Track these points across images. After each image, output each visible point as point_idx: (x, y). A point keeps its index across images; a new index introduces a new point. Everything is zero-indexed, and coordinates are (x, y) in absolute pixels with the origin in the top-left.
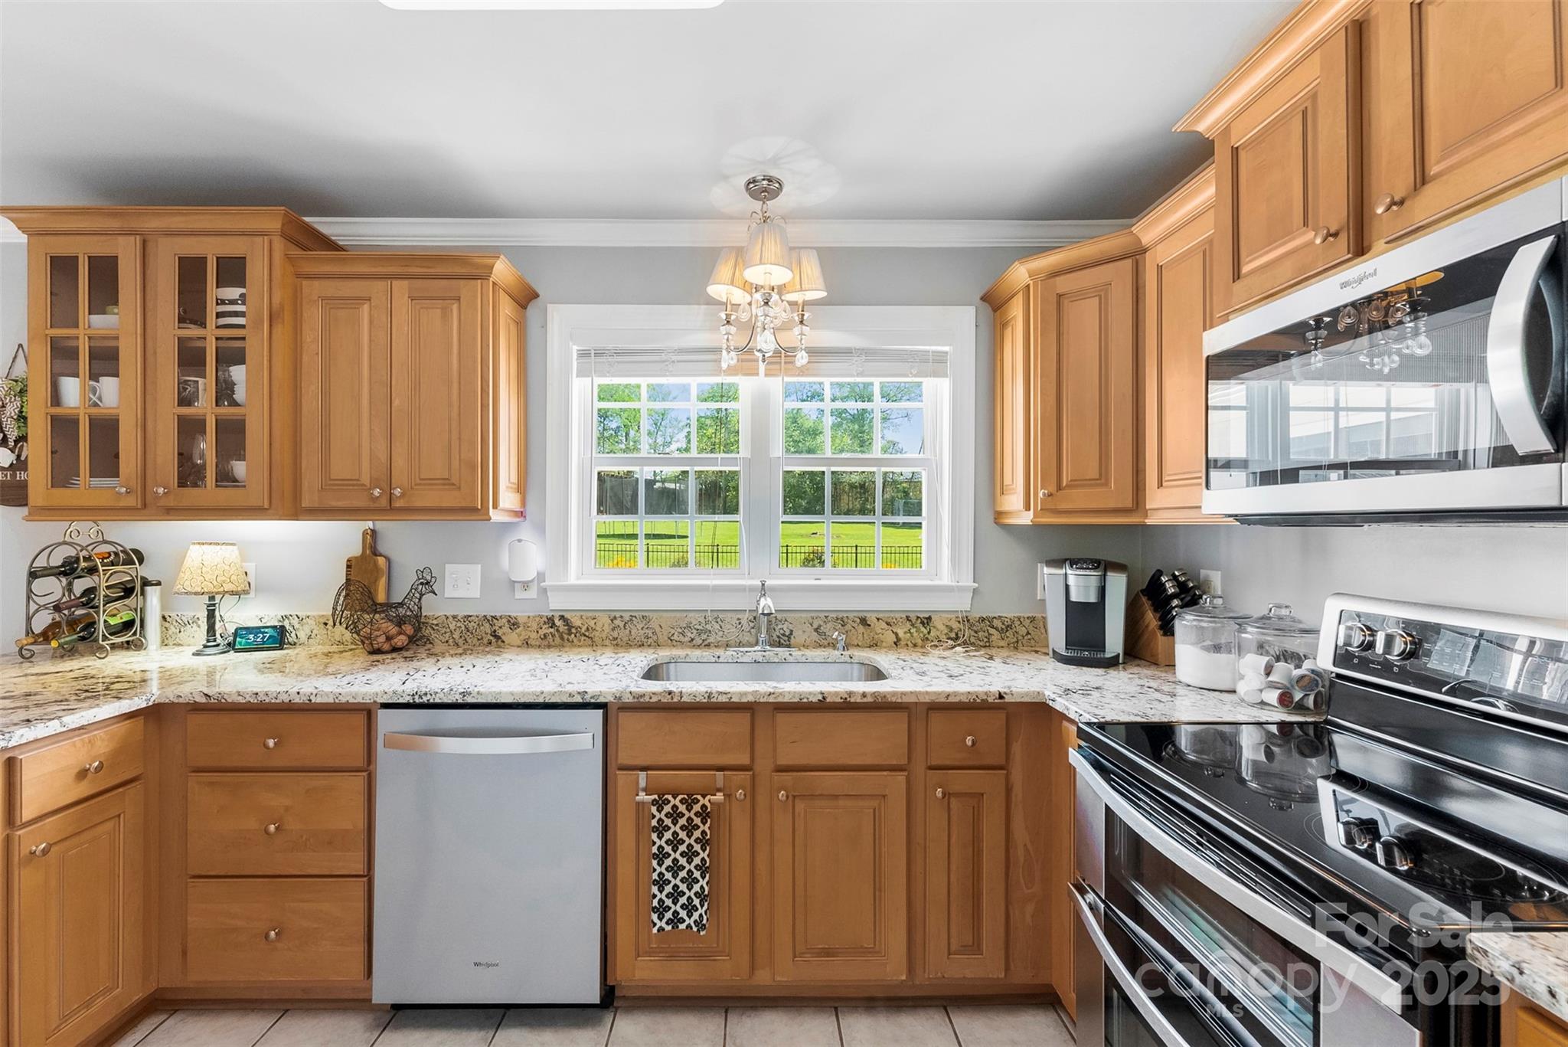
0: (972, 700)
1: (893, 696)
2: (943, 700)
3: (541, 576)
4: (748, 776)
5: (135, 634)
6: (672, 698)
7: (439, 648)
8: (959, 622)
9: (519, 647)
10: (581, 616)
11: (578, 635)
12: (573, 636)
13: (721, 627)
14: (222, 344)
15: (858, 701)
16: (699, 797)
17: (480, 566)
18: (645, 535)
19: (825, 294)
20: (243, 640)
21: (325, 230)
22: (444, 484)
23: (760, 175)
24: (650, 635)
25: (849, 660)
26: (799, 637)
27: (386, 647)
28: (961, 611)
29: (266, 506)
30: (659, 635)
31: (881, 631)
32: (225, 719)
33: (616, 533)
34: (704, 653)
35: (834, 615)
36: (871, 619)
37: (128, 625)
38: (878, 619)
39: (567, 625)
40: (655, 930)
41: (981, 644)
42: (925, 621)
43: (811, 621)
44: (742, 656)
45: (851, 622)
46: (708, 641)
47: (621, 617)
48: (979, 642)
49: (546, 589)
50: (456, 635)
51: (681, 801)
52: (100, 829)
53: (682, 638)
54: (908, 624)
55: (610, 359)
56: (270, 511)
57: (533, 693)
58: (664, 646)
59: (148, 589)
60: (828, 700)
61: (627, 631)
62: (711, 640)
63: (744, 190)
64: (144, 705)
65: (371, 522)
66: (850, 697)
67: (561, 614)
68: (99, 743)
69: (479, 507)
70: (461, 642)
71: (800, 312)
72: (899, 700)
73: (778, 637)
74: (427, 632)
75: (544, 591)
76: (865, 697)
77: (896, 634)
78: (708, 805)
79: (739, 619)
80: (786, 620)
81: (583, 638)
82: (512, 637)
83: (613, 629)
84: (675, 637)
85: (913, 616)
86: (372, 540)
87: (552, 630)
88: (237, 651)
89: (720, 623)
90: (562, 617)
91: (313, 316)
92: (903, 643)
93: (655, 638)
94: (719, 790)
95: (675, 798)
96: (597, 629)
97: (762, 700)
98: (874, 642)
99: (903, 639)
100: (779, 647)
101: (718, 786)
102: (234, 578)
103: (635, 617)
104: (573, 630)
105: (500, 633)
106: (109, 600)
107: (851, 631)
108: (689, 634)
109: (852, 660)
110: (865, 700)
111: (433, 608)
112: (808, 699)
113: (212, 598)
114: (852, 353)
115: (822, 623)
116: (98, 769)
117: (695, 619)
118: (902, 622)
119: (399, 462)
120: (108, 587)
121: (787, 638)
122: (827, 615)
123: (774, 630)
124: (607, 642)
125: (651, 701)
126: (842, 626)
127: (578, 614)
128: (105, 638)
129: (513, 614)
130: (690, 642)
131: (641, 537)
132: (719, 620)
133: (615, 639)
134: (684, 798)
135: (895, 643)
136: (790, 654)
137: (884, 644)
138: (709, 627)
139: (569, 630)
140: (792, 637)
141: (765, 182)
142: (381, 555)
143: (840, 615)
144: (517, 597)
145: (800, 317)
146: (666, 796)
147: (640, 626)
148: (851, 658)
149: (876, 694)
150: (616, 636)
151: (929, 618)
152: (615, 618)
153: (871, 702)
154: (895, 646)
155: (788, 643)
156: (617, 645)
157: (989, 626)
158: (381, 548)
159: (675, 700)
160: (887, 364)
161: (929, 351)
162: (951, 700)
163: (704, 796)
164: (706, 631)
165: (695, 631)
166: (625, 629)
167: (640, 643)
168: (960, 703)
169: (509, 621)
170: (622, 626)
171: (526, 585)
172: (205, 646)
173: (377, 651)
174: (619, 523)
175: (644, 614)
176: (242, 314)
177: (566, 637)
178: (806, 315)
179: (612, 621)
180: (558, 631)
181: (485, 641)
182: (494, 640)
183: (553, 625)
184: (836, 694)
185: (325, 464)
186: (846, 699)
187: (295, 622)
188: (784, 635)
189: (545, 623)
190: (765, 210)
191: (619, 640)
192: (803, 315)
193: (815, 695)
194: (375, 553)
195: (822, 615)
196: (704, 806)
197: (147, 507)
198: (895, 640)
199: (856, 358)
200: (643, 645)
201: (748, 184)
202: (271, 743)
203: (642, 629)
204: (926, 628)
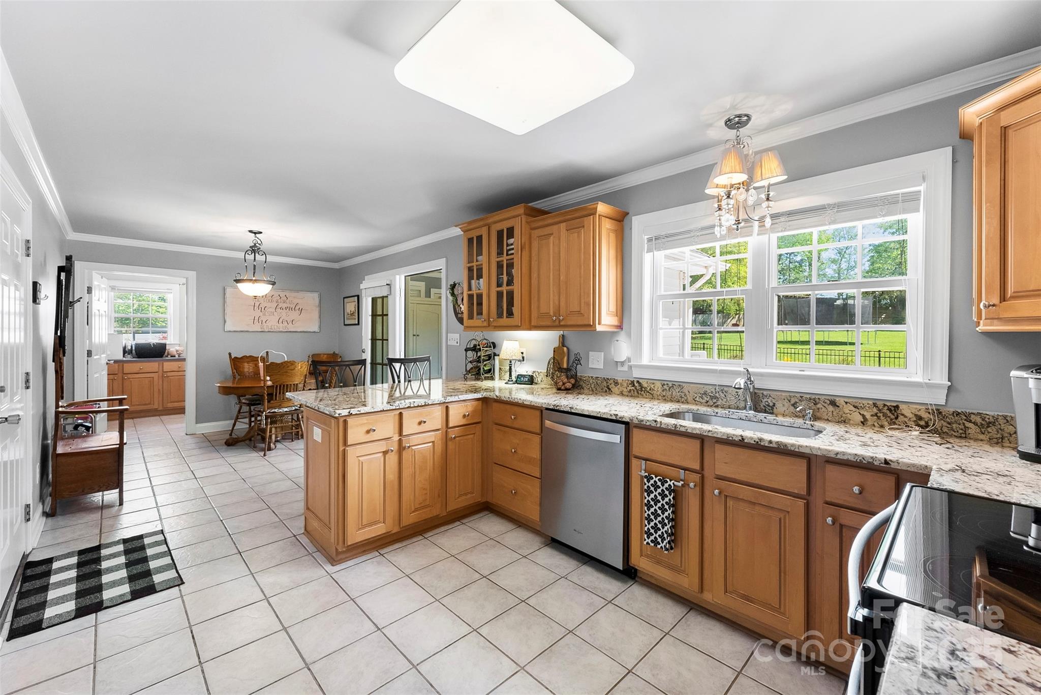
0: (858, 461)
1: (792, 446)
2: (834, 456)
3: (629, 360)
4: (698, 477)
5: (491, 374)
6: (656, 424)
7: (586, 391)
8: (929, 413)
9: (618, 395)
10: (647, 382)
11: (646, 392)
12: (643, 392)
13: (725, 396)
14: (508, 262)
15: (766, 445)
16: (668, 480)
17: (603, 353)
18: (816, 341)
19: (786, 177)
20: (520, 380)
21: (538, 206)
22: (578, 314)
23: (733, 116)
24: (683, 396)
25: (810, 427)
26: (780, 407)
27: (563, 388)
28: (931, 404)
29: (520, 325)
30: (688, 396)
31: (849, 412)
32: (502, 406)
33: (793, 340)
34: (708, 410)
35: (808, 396)
36: (840, 402)
37: (489, 371)
38: (846, 403)
39: (640, 386)
40: (645, 543)
41: (956, 434)
42: (893, 409)
43: (789, 399)
44: (732, 414)
45: (822, 402)
46: (717, 404)
47: (667, 384)
48: (953, 433)
49: (631, 366)
50: (593, 386)
51: (659, 480)
52: (470, 436)
53: (701, 400)
54: (875, 410)
55: (663, 240)
56: (521, 327)
57: (596, 412)
58: (690, 403)
59: (496, 357)
60: (746, 441)
61: (671, 393)
62: (719, 403)
63: (725, 126)
64: (481, 397)
65: (562, 332)
66: (760, 441)
67: (638, 380)
68: (469, 407)
69: (592, 324)
70: (594, 389)
71: (767, 193)
72: (797, 450)
73: (764, 406)
74: (581, 383)
75: (630, 367)
76: (771, 443)
77: (863, 416)
78: (672, 485)
79: (737, 392)
80: (770, 396)
81: (648, 394)
82: (615, 389)
83: (663, 391)
84: (697, 399)
85: (880, 404)
86: (563, 338)
87: (633, 388)
88: (518, 384)
89: (725, 393)
90: (638, 382)
91: (535, 245)
92: (869, 423)
93: (686, 398)
94: (682, 480)
95: (656, 477)
96: (655, 389)
97: (704, 434)
98: (842, 419)
99: (869, 420)
100: (765, 413)
101: (681, 478)
102: (516, 354)
103: (675, 385)
104: (643, 389)
105: (610, 387)
106: (484, 361)
107: (822, 408)
108: (706, 398)
109: (813, 428)
110: (771, 445)
111: (581, 372)
112: (732, 438)
113: (511, 362)
114: (826, 208)
115: (797, 401)
116: (468, 415)
117: (709, 389)
118: (869, 407)
119: (563, 304)
120: (484, 356)
121: (770, 408)
122: (802, 395)
123: (762, 401)
124: (660, 397)
125: (647, 424)
126: (815, 404)
127: (646, 381)
128: (483, 375)
129: (616, 378)
130: (706, 403)
131: (813, 344)
132: (724, 391)
133: (664, 396)
134: (660, 479)
135: (862, 422)
136: (765, 418)
137: (851, 422)
138: (717, 395)
139: (641, 388)
140: (775, 408)
141: (737, 119)
142: (565, 347)
143: (813, 397)
144: (619, 369)
145: (766, 196)
146: (652, 475)
147: (677, 391)
148: (813, 426)
149: (779, 443)
150: (664, 395)
151: (897, 407)
152: (664, 384)
153: (775, 448)
154: (862, 424)
155: (771, 411)
156: (665, 400)
157: (965, 420)
158: (566, 344)
159: (658, 426)
160: (861, 210)
161: (899, 194)
162: (839, 457)
163: (671, 481)
164: (716, 398)
165: (709, 397)
166: (669, 391)
167: (677, 400)
168: (848, 460)
169: (614, 381)
170: (668, 389)
171: (623, 363)
172: (509, 381)
173: (561, 389)
174: (795, 332)
175: (680, 384)
176: (513, 249)
177: (640, 392)
178: (772, 194)
179: (662, 386)
180: (636, 388)
181: (604, 390)
182: (608, 390)
183: (634, 385)
184: (751, 438)
185: (539, 307)
186: (758, 442)
187: (537, 374)
188: (768, 405)
189: (630, 384)
190: (738, 135)
191: (666, 397)
192: (769, 194)
193: (737, 436)
194: (563, 345)
195: (798, 395)
196: (669, 485)
197: (490, 326)
198: (863, 420)
199: (830, 212)
200: (679, 401)
201: (726, 123)
202: (513, 417)
203: (679, 392)
204: (893, 414)
